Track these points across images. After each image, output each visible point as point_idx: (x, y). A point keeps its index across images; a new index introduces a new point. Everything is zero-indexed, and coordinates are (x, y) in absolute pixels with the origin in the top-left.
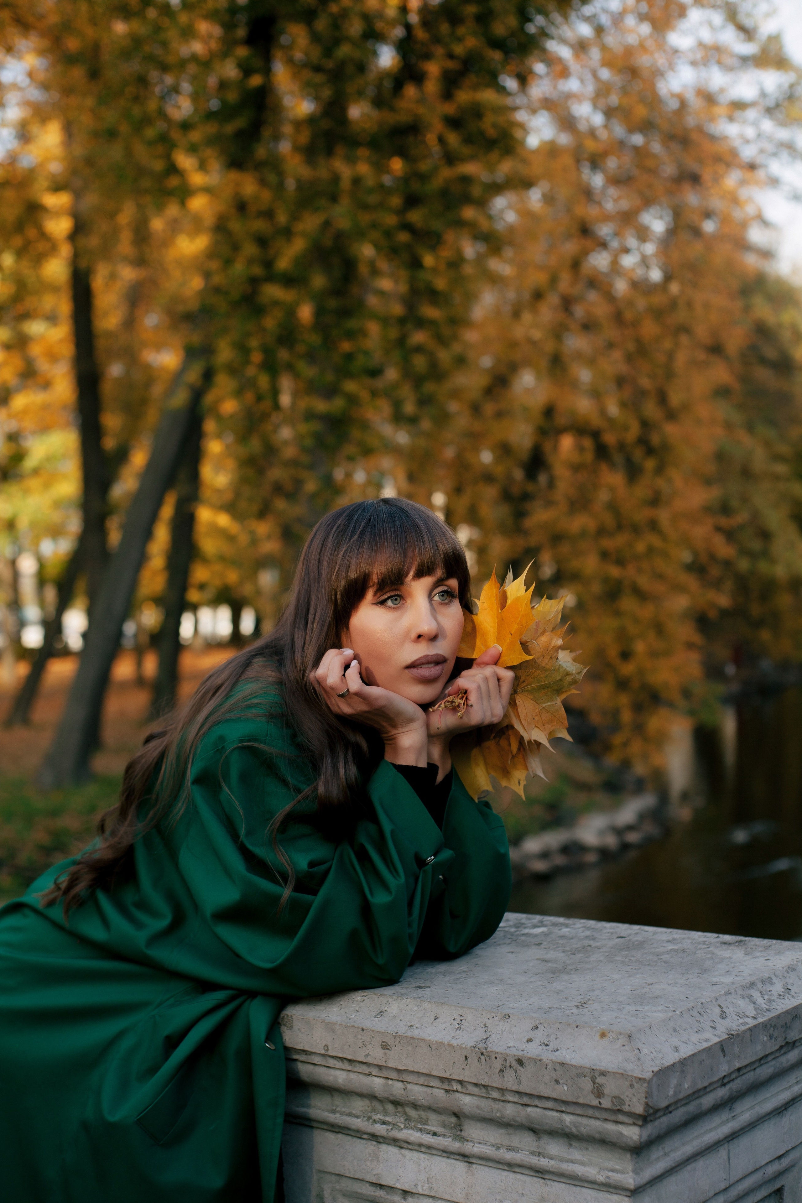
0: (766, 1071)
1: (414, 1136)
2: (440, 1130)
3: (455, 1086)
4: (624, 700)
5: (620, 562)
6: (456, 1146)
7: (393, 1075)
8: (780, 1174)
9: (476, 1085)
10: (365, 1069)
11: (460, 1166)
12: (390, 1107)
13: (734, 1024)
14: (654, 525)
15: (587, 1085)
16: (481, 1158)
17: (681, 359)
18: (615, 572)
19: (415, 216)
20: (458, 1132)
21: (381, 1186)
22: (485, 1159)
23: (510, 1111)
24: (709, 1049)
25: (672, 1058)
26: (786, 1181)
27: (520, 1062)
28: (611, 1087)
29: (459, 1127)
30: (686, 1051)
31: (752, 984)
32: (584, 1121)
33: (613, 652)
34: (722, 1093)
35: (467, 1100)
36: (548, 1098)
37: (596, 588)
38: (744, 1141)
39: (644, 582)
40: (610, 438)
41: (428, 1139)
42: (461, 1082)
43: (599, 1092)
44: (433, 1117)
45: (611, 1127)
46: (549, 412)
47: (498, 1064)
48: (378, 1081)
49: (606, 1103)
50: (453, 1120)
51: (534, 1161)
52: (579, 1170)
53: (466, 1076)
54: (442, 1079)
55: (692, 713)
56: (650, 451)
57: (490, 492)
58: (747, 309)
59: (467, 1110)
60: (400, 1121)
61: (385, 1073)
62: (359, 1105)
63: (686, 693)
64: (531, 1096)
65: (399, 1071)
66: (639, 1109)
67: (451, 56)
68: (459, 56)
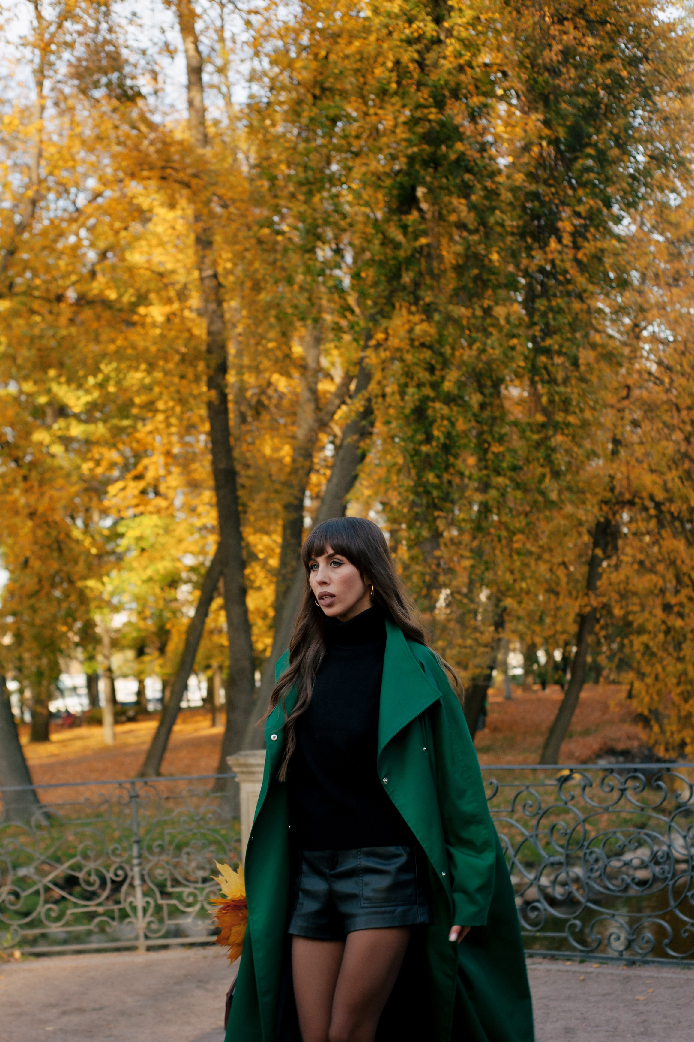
67: (578, 215)
68: (583, 214)
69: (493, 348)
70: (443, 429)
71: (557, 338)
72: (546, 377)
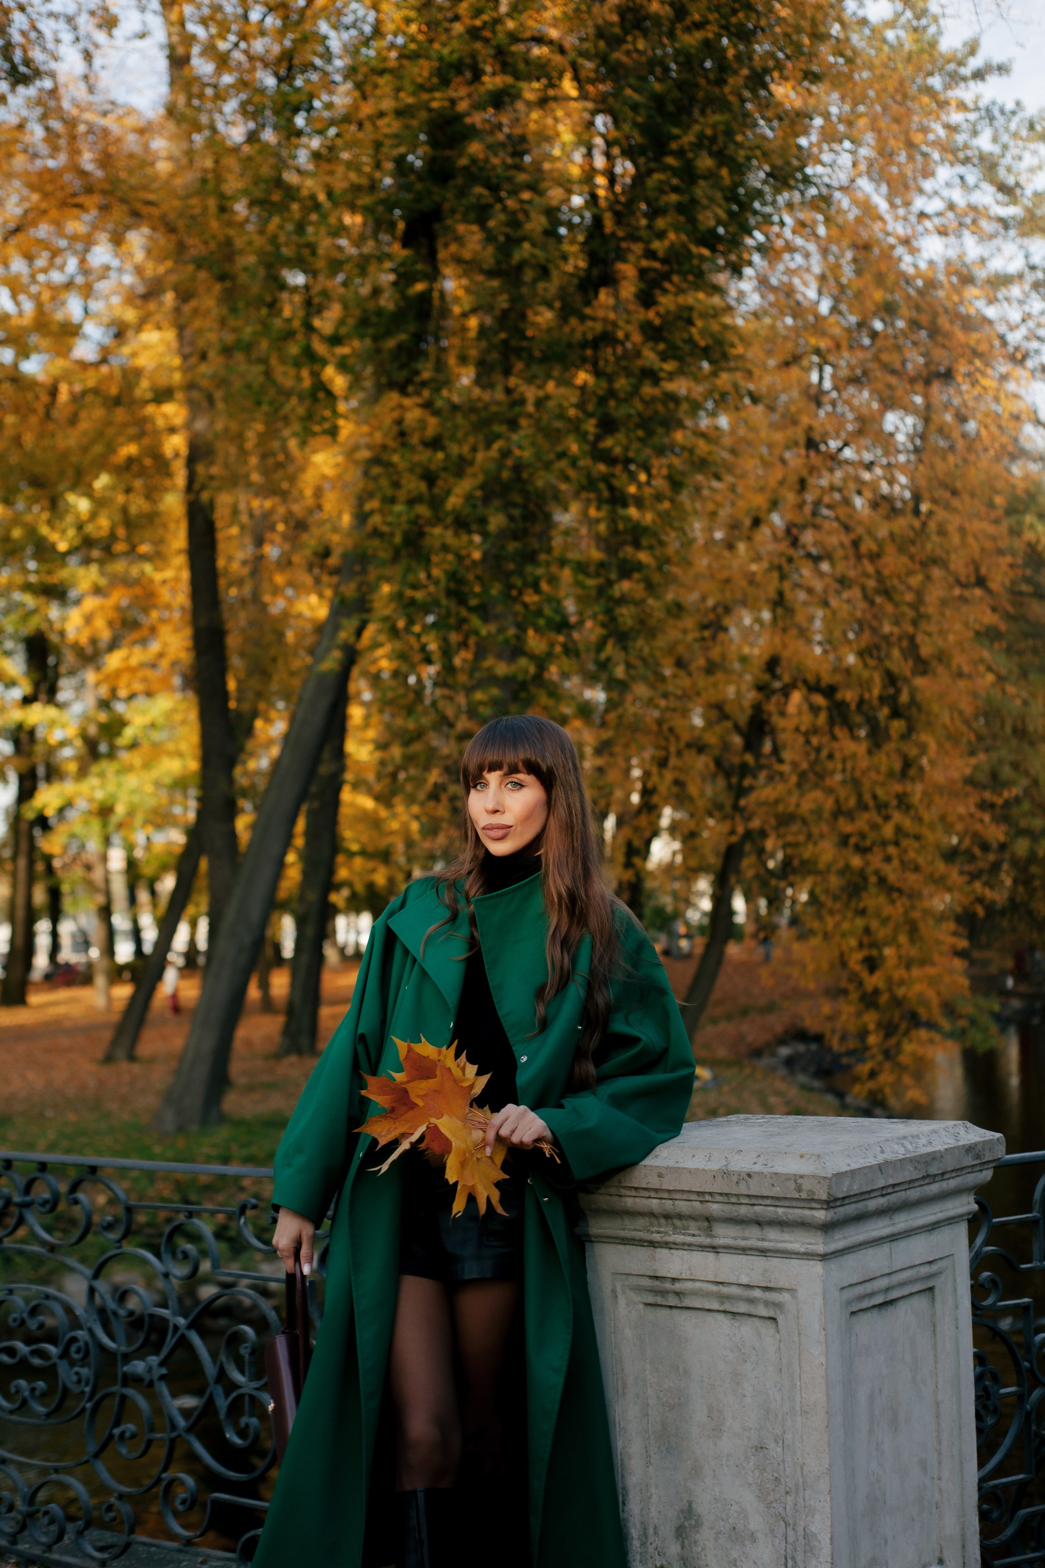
0: (914, 1194)
1: (679, 1238)
2: (697, 1232)
3: (708, 1198)
4: (871, 1019)
5: (862, 850)
6: (707, 1241)
7: (666, 1195)
8: (931, 1276)
9: (721, 1194)
10: (646, 1194)
11: (711, 1256)
12: (663, 1221)
13: (889, 1156)
14: (903, 802)
15: (792, 1185)
16: (725, 1247)
17: (934, 595)
18: (856, 861)
19: (611, 443)
20: (709, 1231)
21: (657, 1278)
22: (728, 1248)
23: (743, 1210)
24: (871, 1167)
25: (845, 1168)
26: (937, 1283)
27: (749, 1175)
28: (806, 1185)
29: (710, 1229)
30: (854, 1166)
31: (905, 1138)
32: (790, 1210)
33: (855, 959)
34: (881, 1202)
35: (715, 1206)
36: (767, 1197)
37: (835, 882)
38: (902, 1245)
39: (891, 872)
40: (849, 696)
41: (689, 1239)
42: (711, 1194)
43: (799, 1189)
44: (692, 1224)
45: (807, 1212)
46: (772, 664)
47: (735, 1179)
48: (655, 1202)
49: (804, 1195)
50: (706, 1224)
51: (760, 1244)
52: (788, 1246)
53: (715, 1189)
54: (698, 1193)
55: (959, 1035)
56: (896, 713)
57: (702, 763)
58: (1015, 532)
59: (715, 1214)
60: (670, 1230)
61: (661, 1195)
62: (641, 1222)
63: (949, 1009)
64: (756, 1197)
65: (669, 1191)
66: (824, 1197)
67: (650, 254)
68: (661, 254)
69: (521, 448)
70: (447, 567)
71: (621, 436)
72: (606, 494)
